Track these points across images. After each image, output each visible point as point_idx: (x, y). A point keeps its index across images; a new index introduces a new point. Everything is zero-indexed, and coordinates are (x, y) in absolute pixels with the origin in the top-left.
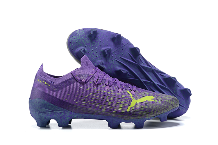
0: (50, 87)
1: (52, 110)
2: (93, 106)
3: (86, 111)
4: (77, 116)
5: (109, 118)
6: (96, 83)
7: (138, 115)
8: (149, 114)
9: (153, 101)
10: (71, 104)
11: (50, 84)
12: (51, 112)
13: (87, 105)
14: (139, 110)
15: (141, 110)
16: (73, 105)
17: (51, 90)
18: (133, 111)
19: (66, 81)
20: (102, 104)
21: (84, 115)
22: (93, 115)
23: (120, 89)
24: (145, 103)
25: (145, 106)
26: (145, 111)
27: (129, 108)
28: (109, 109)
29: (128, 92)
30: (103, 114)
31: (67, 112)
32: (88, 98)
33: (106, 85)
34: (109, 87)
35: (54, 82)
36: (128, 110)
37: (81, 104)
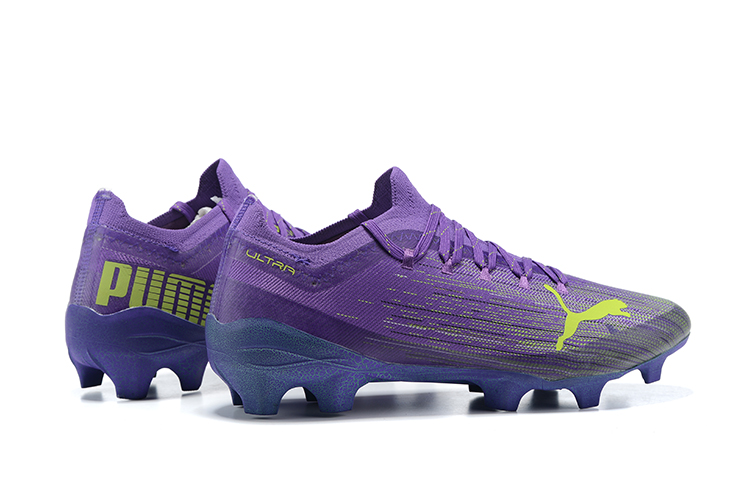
0: (297, 276)
1: (308, 356)
2: (444, 339)
3: (420, 356)
4: (386, 375)
5: (496, 377)
6: (450, 262)
7: (591, 363)
8: (622, 358)
9: (628, 315)
10: (373, 335)
11: (295, 265)
12: (305, 361)
13: (425, 337)
14: (593, 348)
15: (600, 348)
16: (379, 337)
17: (299, 285)
18: (575, 351)
19: (353, 255)
20: (474, 330)
21: (411, 368)
22: (441, 367)
23: (524, 279)
24: (607, 323)
25: (606, 334)
26: (610, 350)
27: (561, 340)
28: (499, 348)
29: (548, 287)
30: (474, 366)
31: (358, 359)
32: (427, 311)
33: (478, 265)
34: (490, 272)
35: (308, 260)
36: (559, 347)
37: (405, 333)
